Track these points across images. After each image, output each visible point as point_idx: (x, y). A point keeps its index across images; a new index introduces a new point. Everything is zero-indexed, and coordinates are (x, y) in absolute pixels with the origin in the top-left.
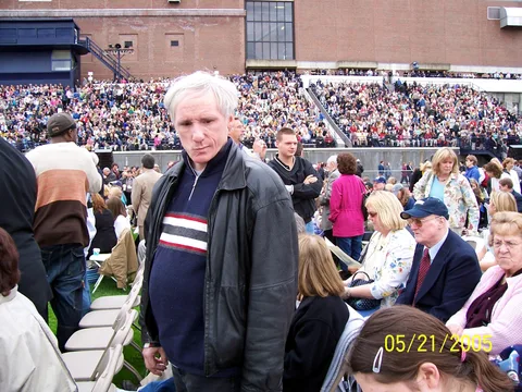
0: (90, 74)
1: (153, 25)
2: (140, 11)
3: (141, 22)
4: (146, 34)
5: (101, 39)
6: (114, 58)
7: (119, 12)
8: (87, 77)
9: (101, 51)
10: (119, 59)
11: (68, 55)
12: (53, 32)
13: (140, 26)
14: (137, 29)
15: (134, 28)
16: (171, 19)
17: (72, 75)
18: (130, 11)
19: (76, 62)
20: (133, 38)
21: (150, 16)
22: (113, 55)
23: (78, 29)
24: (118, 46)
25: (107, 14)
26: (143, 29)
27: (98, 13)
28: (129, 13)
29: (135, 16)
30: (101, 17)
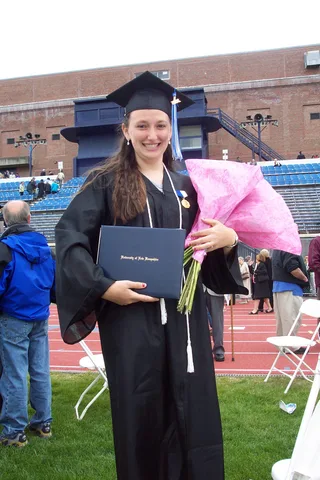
0: (225, 151)
1: (287, 96)
2: (271, 82)
3: (273, 94)
4: (280, 107)
5: (234, 112)
6: (253, 132)
7: (247, 84)
9: (236, 127)
10: (259, 132)
11: (198, 131)
13: (272, 98)
14: (268, 103)
15: (265, 101)
16: (312, 88)
17: (203, 154)
18: (260, 83)
19: (205, 139)
20: (265, 114)
21: (284, 86)
22: (252, 128)
23: (206, 102)
24: (258, 117)
25: (232, 87)
26: (276, 102)
27: (222, 87)
28: (259, 85)
29: (265, 88)
30: (226, 91)
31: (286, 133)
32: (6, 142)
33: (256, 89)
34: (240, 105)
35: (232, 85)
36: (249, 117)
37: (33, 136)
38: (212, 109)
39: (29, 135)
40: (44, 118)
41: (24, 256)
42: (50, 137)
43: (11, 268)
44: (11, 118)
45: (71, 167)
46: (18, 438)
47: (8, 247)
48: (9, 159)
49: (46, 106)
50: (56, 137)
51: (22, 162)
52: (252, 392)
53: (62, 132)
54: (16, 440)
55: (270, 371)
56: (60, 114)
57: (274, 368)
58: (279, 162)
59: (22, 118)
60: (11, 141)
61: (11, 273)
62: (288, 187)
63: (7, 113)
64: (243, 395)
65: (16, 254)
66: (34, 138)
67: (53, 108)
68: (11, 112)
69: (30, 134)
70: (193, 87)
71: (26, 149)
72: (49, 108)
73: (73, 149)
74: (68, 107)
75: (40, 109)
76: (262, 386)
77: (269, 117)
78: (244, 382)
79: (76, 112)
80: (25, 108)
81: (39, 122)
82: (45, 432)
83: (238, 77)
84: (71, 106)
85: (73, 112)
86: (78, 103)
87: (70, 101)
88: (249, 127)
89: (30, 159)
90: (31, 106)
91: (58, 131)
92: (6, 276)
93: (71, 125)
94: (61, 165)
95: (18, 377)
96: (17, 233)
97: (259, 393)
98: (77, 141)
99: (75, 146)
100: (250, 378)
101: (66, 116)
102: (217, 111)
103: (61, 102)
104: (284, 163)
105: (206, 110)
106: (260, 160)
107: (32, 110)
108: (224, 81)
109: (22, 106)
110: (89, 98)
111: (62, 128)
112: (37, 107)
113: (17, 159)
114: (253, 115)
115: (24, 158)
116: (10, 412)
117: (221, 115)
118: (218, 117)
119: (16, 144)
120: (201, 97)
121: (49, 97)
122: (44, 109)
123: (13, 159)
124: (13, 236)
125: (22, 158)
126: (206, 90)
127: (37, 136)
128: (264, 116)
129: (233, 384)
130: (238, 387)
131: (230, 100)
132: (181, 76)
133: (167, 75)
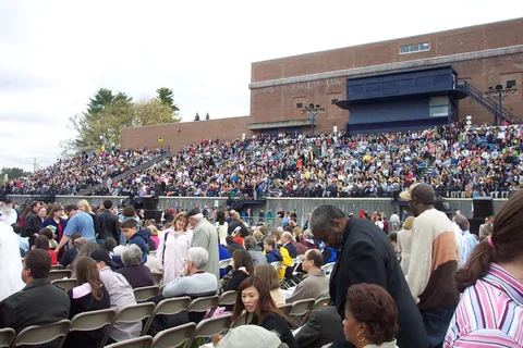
0: (469, 118)
8: (465, 121)
10: (500, 100)
11: (445, 101)
12: (431, 80)
14: (522, 67)
15: (518, 65)
17: (449, 120)
23: (455, 74)
25: (486, 55)
27: (477, 55)
28: (512, 51)
30: (480, 59)
33: (510, 55)
34: (493, 70)
35: (487, 52)
37: (315, 106)
39: (312, 106)
40: (325, 86)
42: (330, 102)
44: (299, 87)
48: (298, 121)
49: (328, 76)
50: (334, 102)
51: (308, 123)
56: (338, 83)
59: (308, 87)
60: (300, 105)
63: (297, 83)
66: (315, 108)
67: (333, 78)
68: (300, 82)
69: (312, 104)
72: (329, 78)
73: (344, 116)
74: (344, 77)
75: (322, 79)
79: (348, 87)
80: (310, 79)
81: (321, 90)
84: (346, 76)
87: (345, 72)
89: (314, 120)
90: (315, 76)
91: (336, 97)
94: (335, 129)
98: (349, 109)
101: (341, 84)
103: (339, 73)
107: (316, 80)
108: (479, 49)
109: (308, 77)
112: (320, 77)
113: (304, 120)
114: (494, 86)
115: (309, 120)
117: (466, 86)
120: (450, 71)
121: (329, 68)
122: (326, 79)
123: (301, 120)
125: (307, 120)
126: (462, 58)
127: (318, 106)
131: (484, 66)
132: (439, 47)
133: (427, 47)
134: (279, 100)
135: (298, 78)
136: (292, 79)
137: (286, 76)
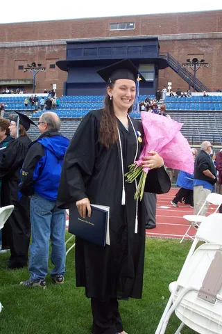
0: (170, 84)
1: (217, 46)
2: (206, 35)
3: (207, 44)
4: (211, 54)
5: (178, 55)
6: (191, 71)
7: (189, 36)
8: (166, 86)
9: (179, 66)
10: (195, 71)
11: (151, 68)
12: (141, 49)
13: (206, 47)
15: (201, 49)
17: (155, 85)
18: (198, 35)
19: (156, 74)
20: (200, 58)
21: (215, 39)
22: (190, 68)
23: (159, 47)
24: (195, 60)
25: (178, 38)
26: (209, 50)
27: (171, 37)
28: (198, 37)
29: (202, 39)
30: (174, 41)
31: (214, 72)
32: (17, 67)
33: (196, 39)
34: (183, 51)
35: (179, 36)
36: (188, 60)
37: (37, 65)
38: (163, 53)
40: (45, 52)
41: (53, 153)
42: (48, 66)
43: (44, 161)
44: (22, 51)
45: (62, 88)
46: (40, 283)
47: (42, 145)
48: (19, 80)
49: (47, 43)
50: (52, 66)
51: (28, 83)
52: (171, 249)
53: (57, 63)
54: (39, 284)
55: (184, 236)
56: (56, 50)
57: (186, 235)
58: (207, 94)
59: (30, 51)
60: (21, 67)
61: (43, 165)
62: (211, 112)
63: (19, 47)
64: (165, 250)
65: (48, 151)
66: (37, 66)
67: (52, 45)
68: (22, 47)
69: (34, 63)
70: (150, 36)
71: (31, 73)
72: (48, 46)
73: (64, 76)
74: (62, 45)
75: (42, 46)
76: (178, 245)
77: (202, 61)
78: (167, 242)
79: (67, 49)
80: (32, 44)
81: (41, 55)
82: (58, 281)
83: (183, 30)
84: (64, 45)
85: (65, 49)
86: (69, 43)
87: (63, 41)
88: (188, 67)
89: (34, 81)
90: (36, 43)
91: (54, 62)
92: (39, 166)
93: (63, 58)
94: (55, 87)
95: (42, 240)
96: (50, 136)
97: (176, 249)
98: (67, 71)
99: (65, 73)
100: (171, 240)
101: (60, 51)
102: (166, 55)
103: (57, 41)
104: (210, 94)
105: (159, 53)
106: (194, 92)
107: (36, 46)
108: (173, 32)
109: (30, 43)
110: (77, 40)
111: (58, 60)
112: (40, 44)
113: (25, 80)
114: (191, 58)
115: (29, 80)
116: (36, 264)
117: (169, 58)
118: (167, 59)
119: (24, 70)
120: (156, 43)
121: (49, 37)
122: (45, 46)
123: (22, 80)
124: (46, 138)
125: (28, 80)
126: (159, 38)
127: (39, 65)
128: (199, 60)
129: (160, 243)
130: (163, 245)
131: (176, 47)
132: (142, 27)
133: (132, 27)
134: (3, 61)
135: (20, 43)
136: (14, 44)
137: (10, 40)
